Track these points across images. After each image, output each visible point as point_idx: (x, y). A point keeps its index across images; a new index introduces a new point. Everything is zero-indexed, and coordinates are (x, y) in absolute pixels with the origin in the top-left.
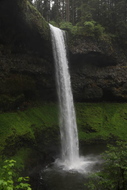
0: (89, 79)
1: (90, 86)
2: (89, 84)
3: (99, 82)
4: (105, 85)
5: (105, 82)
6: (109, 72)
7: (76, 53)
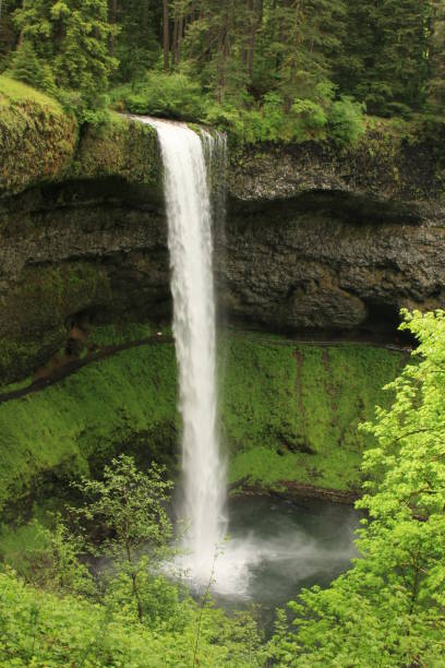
0: (313, 264)
1: (315, 288)
2: (309, 282)
3: (347, 278)
4: (374, 289)
5: (373, 278)
6: (390, 247)
7: (256, 197)
